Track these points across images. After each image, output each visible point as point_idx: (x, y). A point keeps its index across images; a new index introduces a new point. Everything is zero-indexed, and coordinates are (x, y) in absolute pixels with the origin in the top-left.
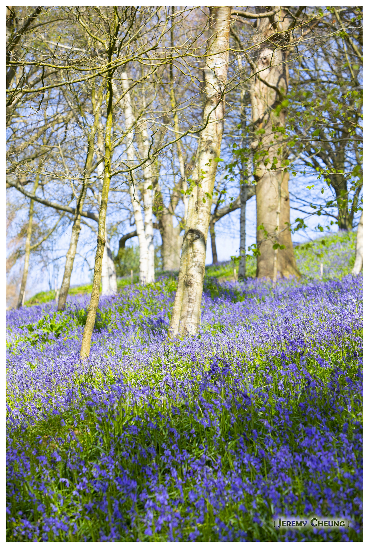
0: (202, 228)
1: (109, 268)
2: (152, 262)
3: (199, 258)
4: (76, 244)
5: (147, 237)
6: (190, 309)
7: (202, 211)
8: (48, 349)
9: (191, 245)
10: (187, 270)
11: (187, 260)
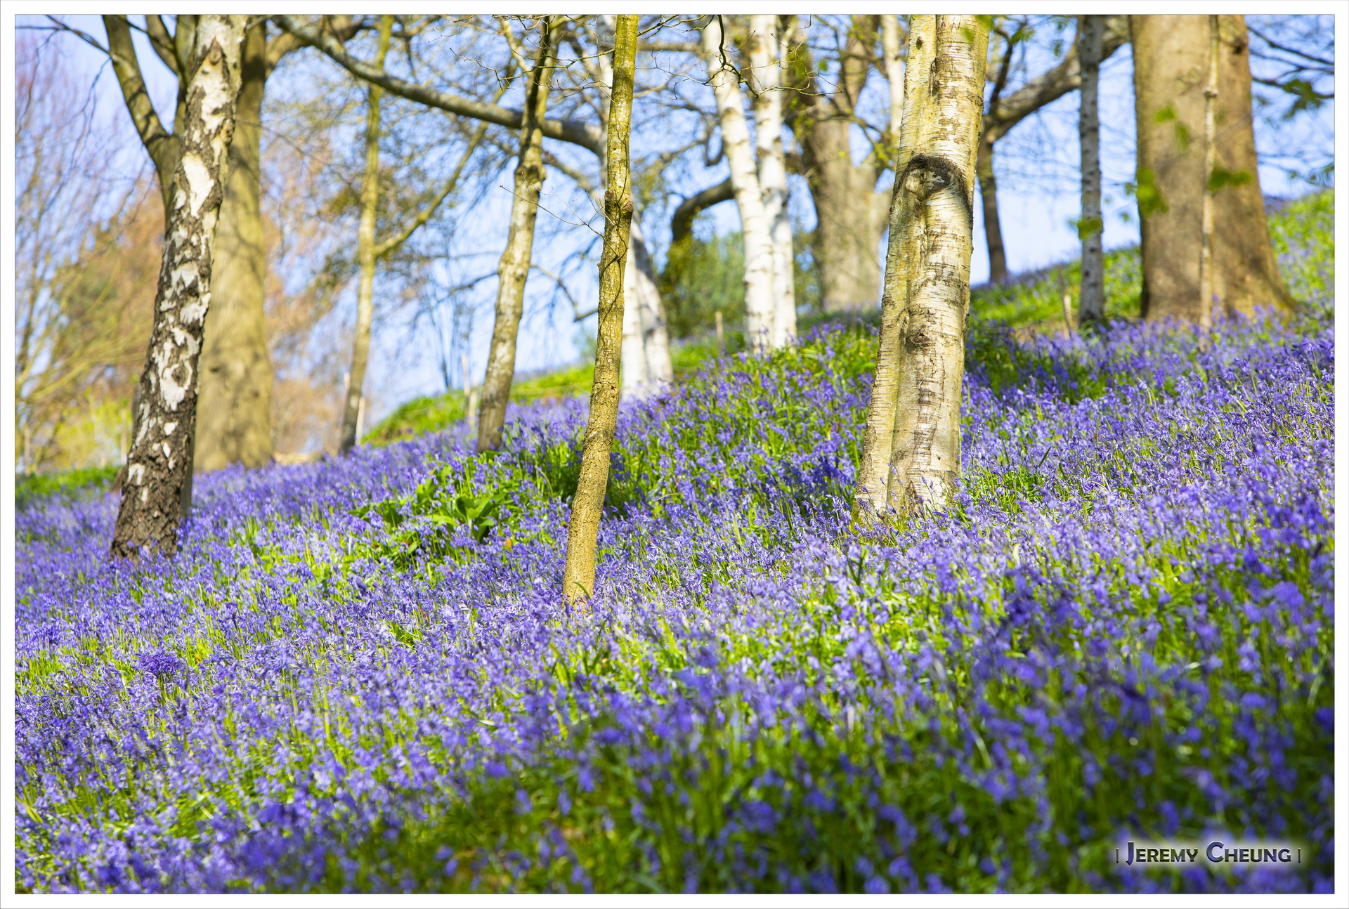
0: (957, 152)
1: (642, 307)
2: (786, 281)
3: (948, 253)
4: (531, 229)
5: (766, 196)
6: (924, 427)
7: (953, 94)
8: (453, 579)
9: (922, 209)
10: (911, 294)
11: (908, 261)
